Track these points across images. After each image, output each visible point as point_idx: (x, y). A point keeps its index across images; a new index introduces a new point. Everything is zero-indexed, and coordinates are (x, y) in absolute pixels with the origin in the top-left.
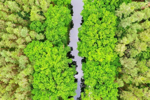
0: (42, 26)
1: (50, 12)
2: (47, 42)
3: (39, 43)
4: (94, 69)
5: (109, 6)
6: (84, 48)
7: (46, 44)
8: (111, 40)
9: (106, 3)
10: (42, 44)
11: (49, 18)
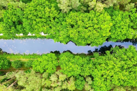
0: (80, 79)
1: (67, 72)
2: (93, 74)
3: (95, 82)
4: (120, 30)
5: (60, 19)
6: (99, 41)
7: (95, 75)
8: (93, 16)
9: (58, 22)
10: (96, 79)
11: (72, 73)
